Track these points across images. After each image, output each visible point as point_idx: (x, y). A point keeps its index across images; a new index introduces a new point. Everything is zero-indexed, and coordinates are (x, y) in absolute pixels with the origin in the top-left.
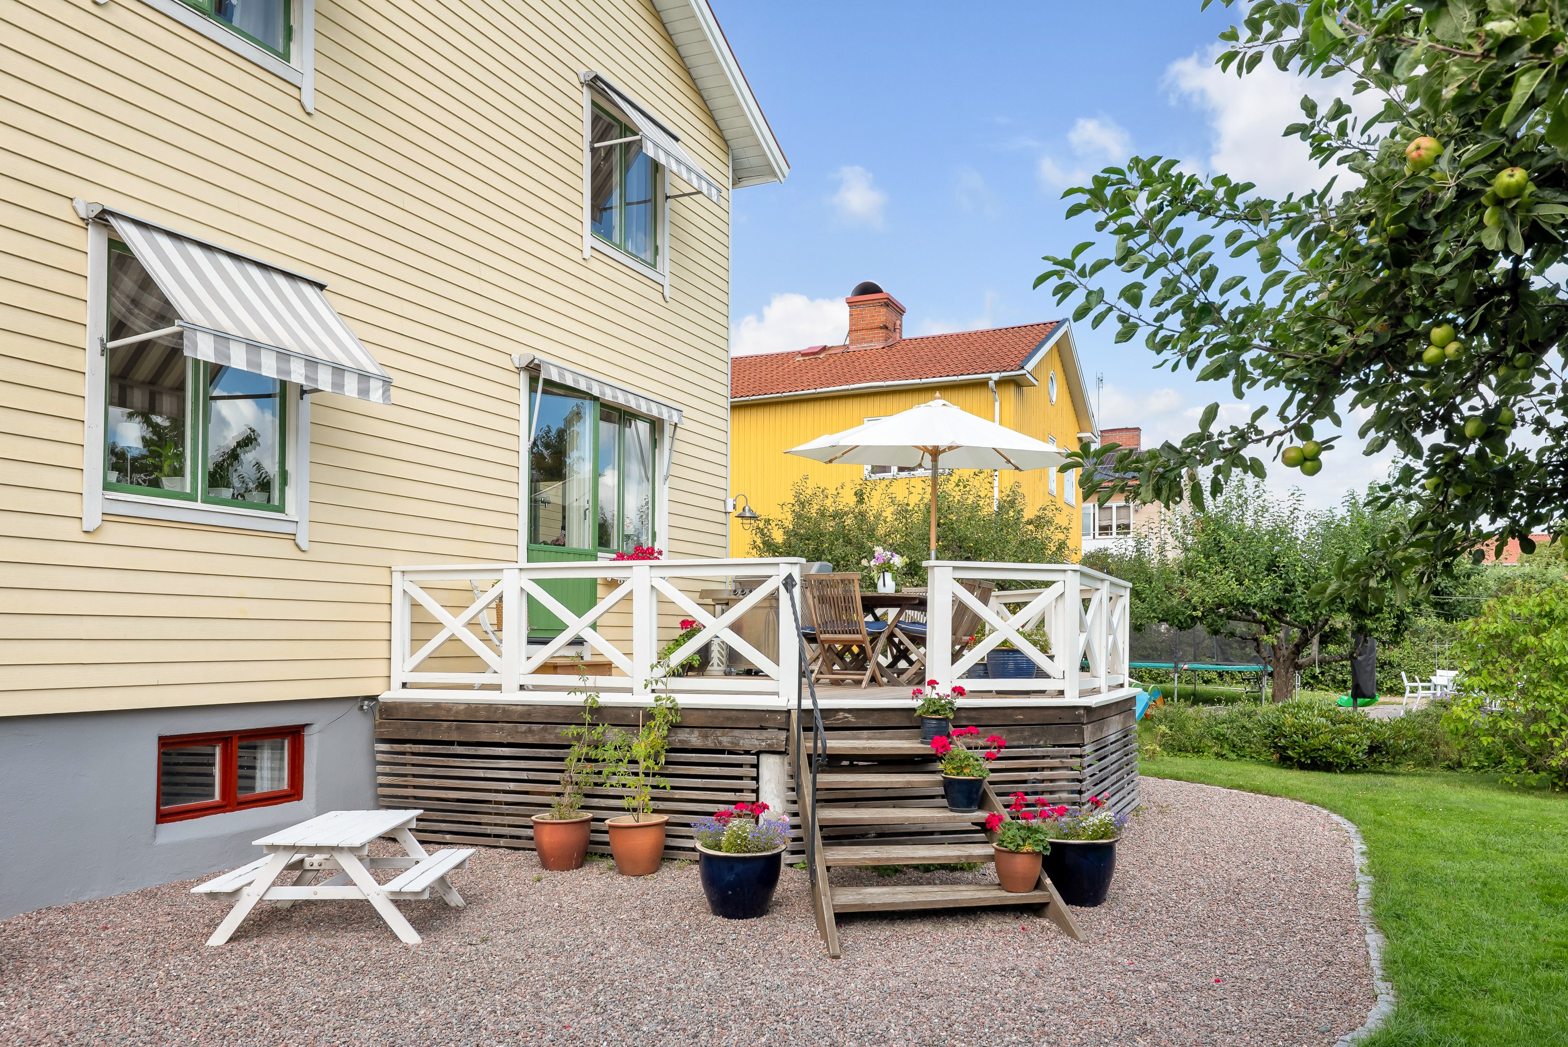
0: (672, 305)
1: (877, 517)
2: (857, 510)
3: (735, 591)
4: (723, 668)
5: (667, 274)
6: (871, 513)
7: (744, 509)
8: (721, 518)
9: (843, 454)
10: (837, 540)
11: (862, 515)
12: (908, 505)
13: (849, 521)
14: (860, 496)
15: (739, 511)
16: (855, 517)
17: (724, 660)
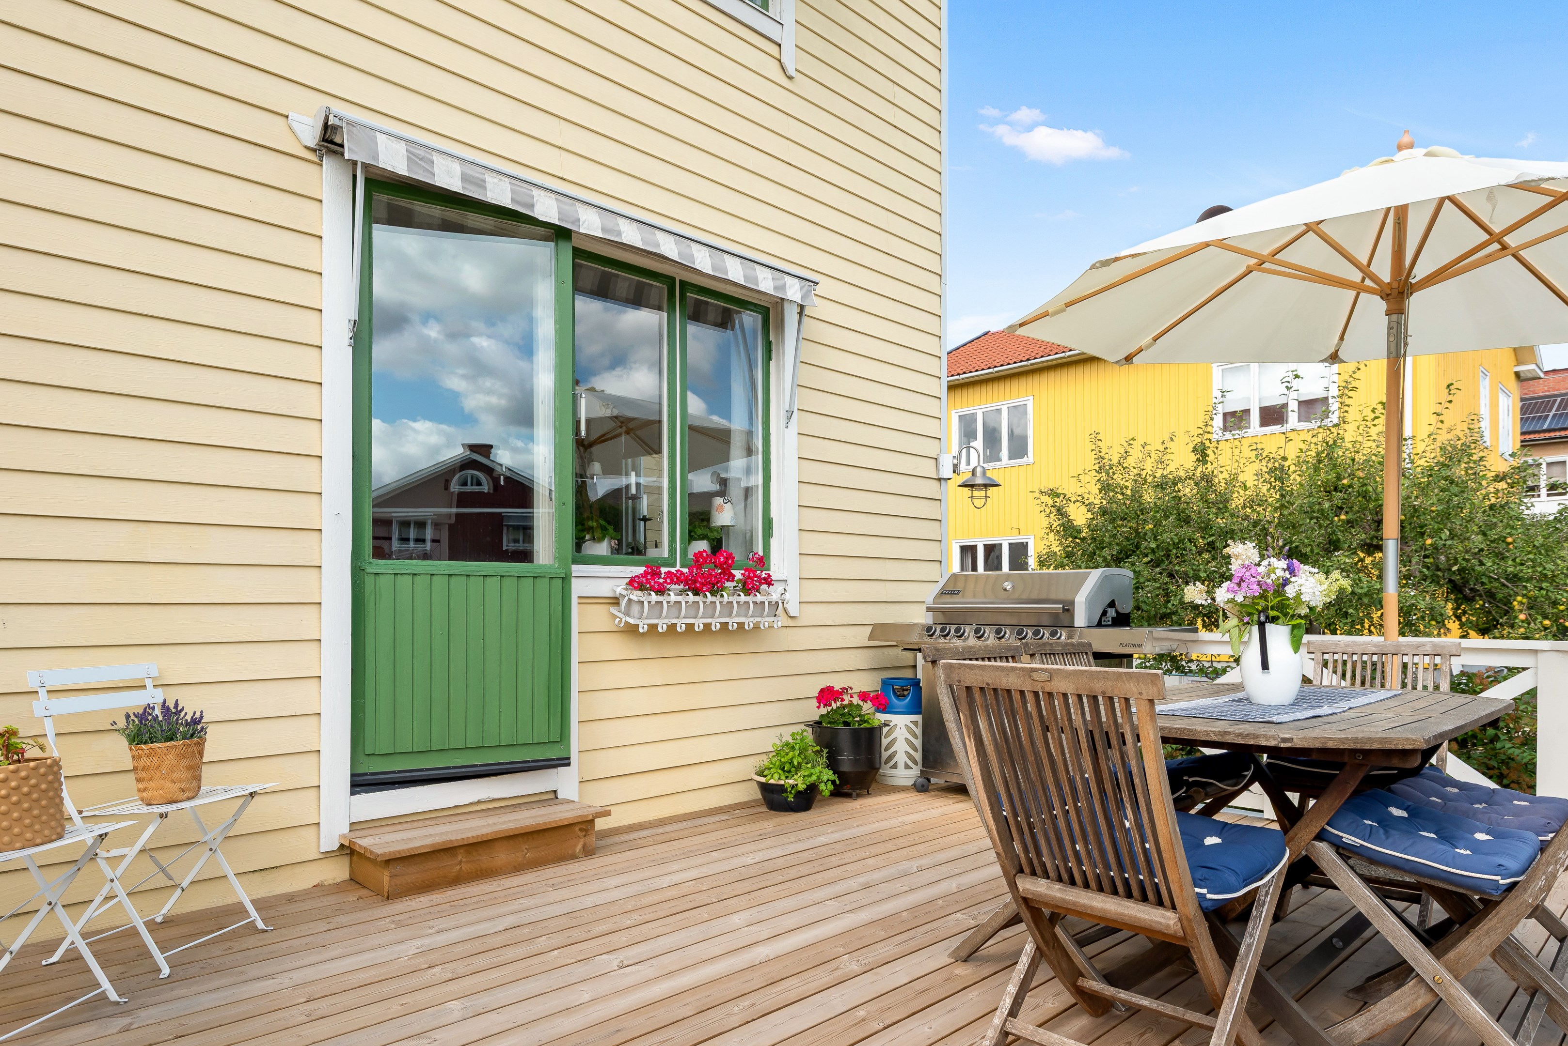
0: (802, 85)
1: (1233, 479)
2: (1198, 474)
3: (929, 629)
4: (916, 771)
5: (788, 20)
6: (1221, 476)
7: (974, 473)
8: (930, 489)
9: (1155, 339)
10: (1166, 517)
11: (1208, 479)
12: (1284, 459)
13: (1187, 490)
14: (1201, 453)
15: (965, 477)
16: (1196, 484)
17: (918, 756)
